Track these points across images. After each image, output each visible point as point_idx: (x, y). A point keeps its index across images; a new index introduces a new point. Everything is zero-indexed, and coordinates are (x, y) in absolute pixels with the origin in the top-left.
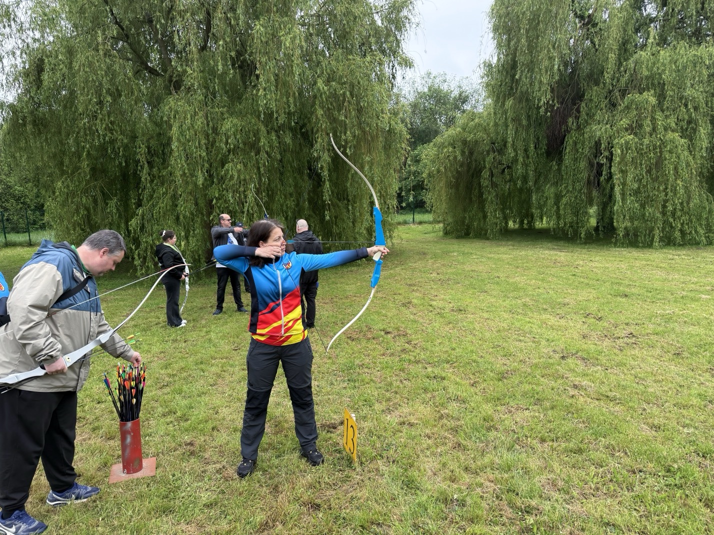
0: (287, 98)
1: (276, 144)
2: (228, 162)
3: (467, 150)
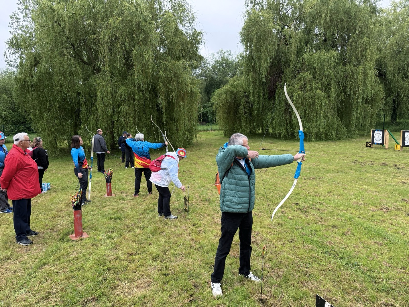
0: (147, 78)
1: (142, 97)
2: (122, 106)
3: (233, 96)
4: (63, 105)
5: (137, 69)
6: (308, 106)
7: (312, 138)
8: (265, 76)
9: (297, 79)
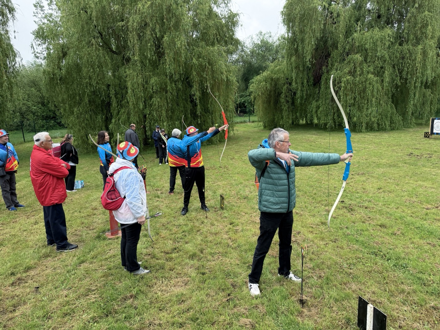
0: (179, 67)
1: (175, 88)
2: (153, 98)
3: (273, 83)
4: (93, 99)
5: (168, 58)
6: (358, 92)
7: (362, 129)
8: (309, 60)
9: (345, 62)
